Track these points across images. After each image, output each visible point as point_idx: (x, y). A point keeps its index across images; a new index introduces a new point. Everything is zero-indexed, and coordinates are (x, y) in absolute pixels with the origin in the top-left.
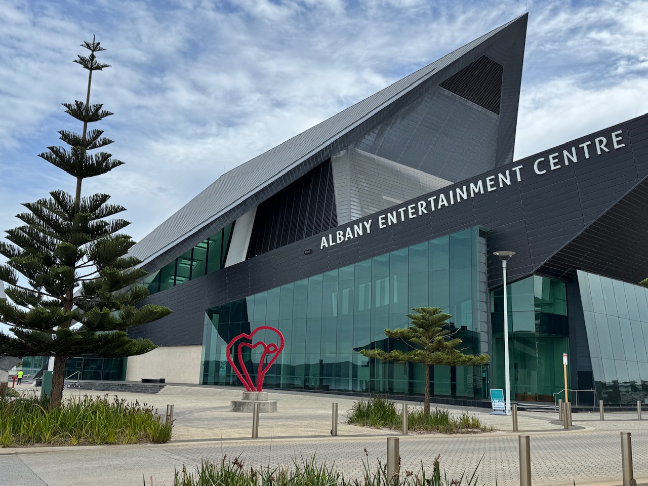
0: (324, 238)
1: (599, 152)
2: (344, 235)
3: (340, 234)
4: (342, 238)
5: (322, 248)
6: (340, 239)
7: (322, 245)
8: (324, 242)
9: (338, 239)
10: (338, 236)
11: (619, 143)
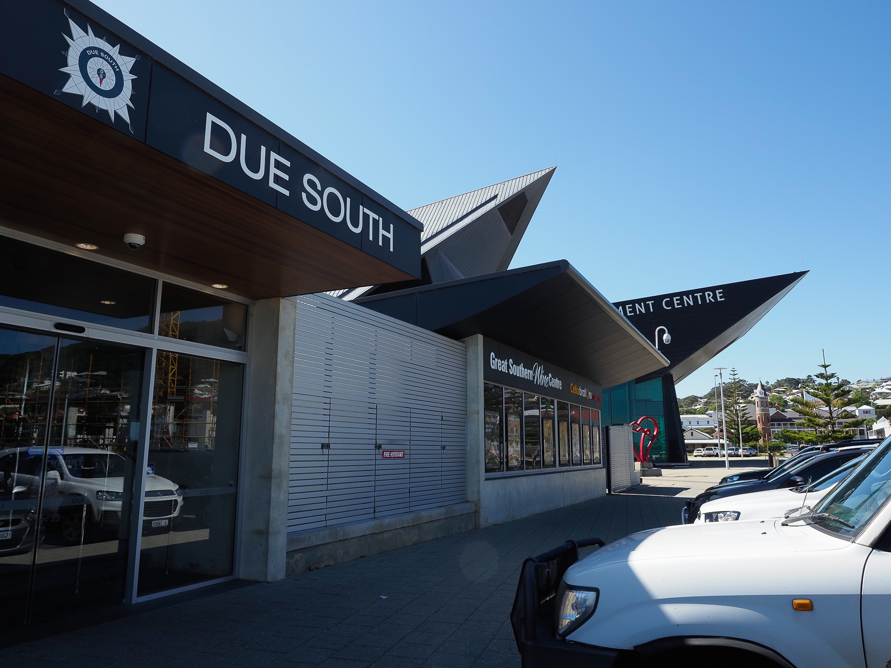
1: (708, 301)
11: (721, 297)
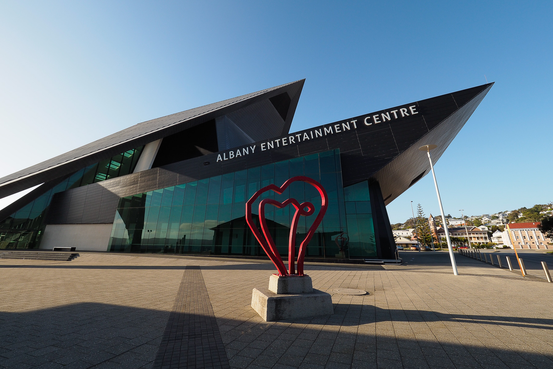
0: (219, 155)
1: (403, 116)
2: (235, 154)
3: (232, 153)
4: (234, 156)
5: (217, 161)
6: (232, 156)
7: (218, 159)
8: (219, 158)
9: (230, 156)
10: (230, 155)
11: (414, 111)
